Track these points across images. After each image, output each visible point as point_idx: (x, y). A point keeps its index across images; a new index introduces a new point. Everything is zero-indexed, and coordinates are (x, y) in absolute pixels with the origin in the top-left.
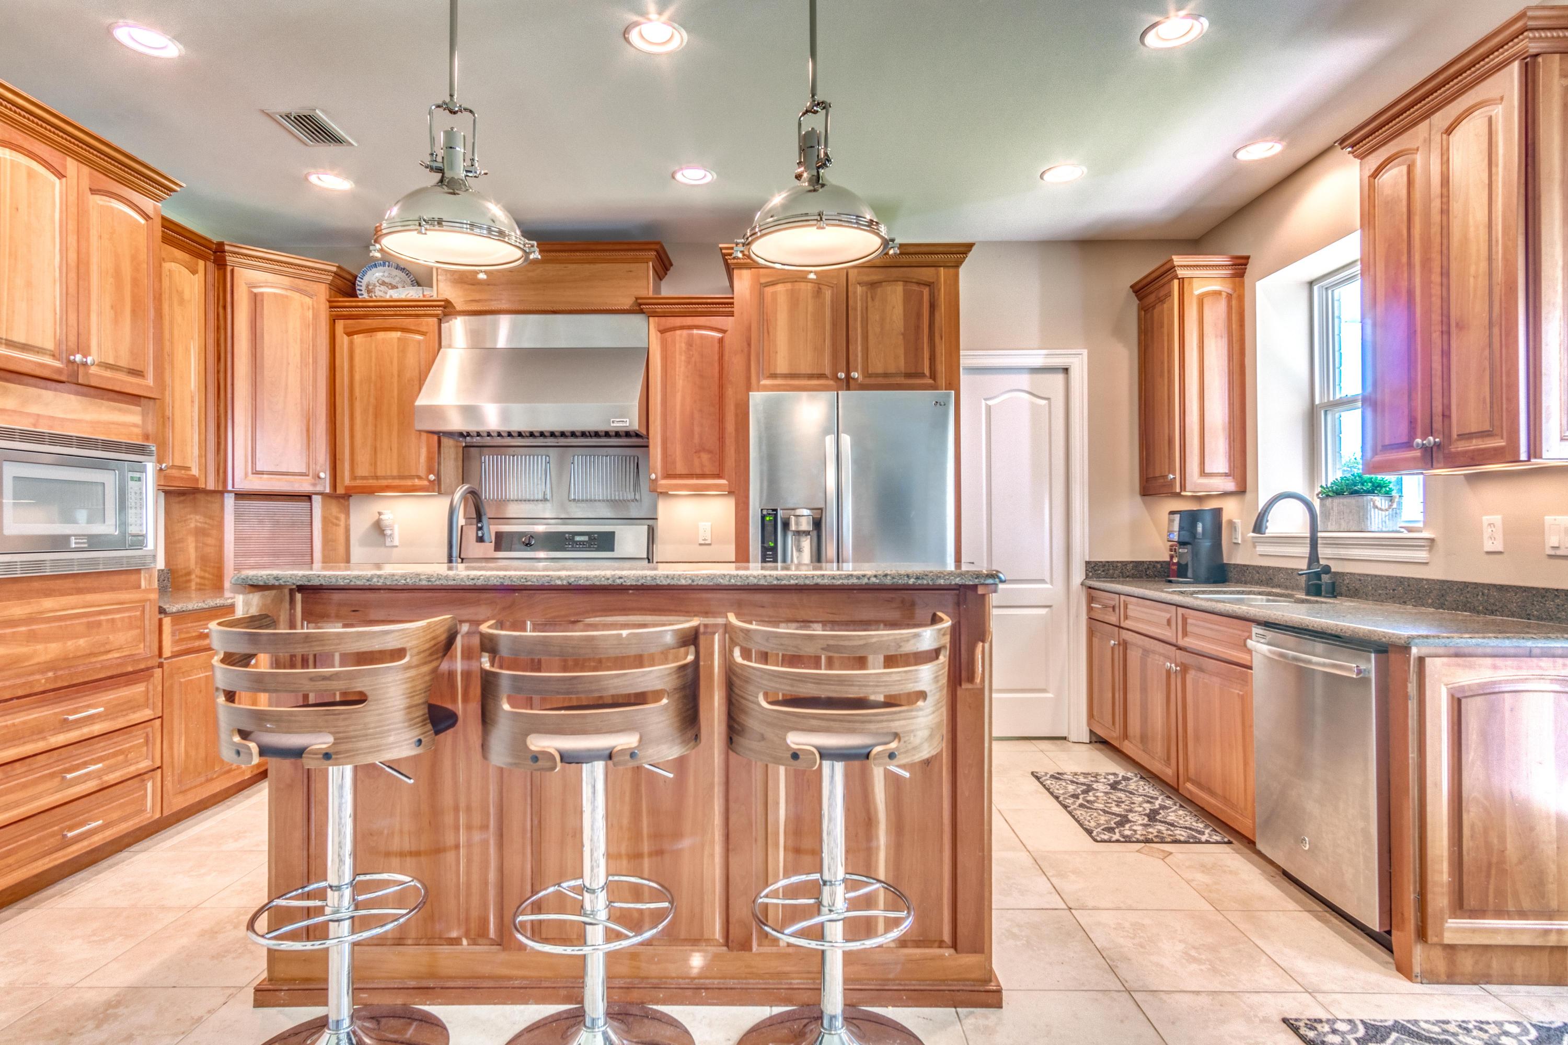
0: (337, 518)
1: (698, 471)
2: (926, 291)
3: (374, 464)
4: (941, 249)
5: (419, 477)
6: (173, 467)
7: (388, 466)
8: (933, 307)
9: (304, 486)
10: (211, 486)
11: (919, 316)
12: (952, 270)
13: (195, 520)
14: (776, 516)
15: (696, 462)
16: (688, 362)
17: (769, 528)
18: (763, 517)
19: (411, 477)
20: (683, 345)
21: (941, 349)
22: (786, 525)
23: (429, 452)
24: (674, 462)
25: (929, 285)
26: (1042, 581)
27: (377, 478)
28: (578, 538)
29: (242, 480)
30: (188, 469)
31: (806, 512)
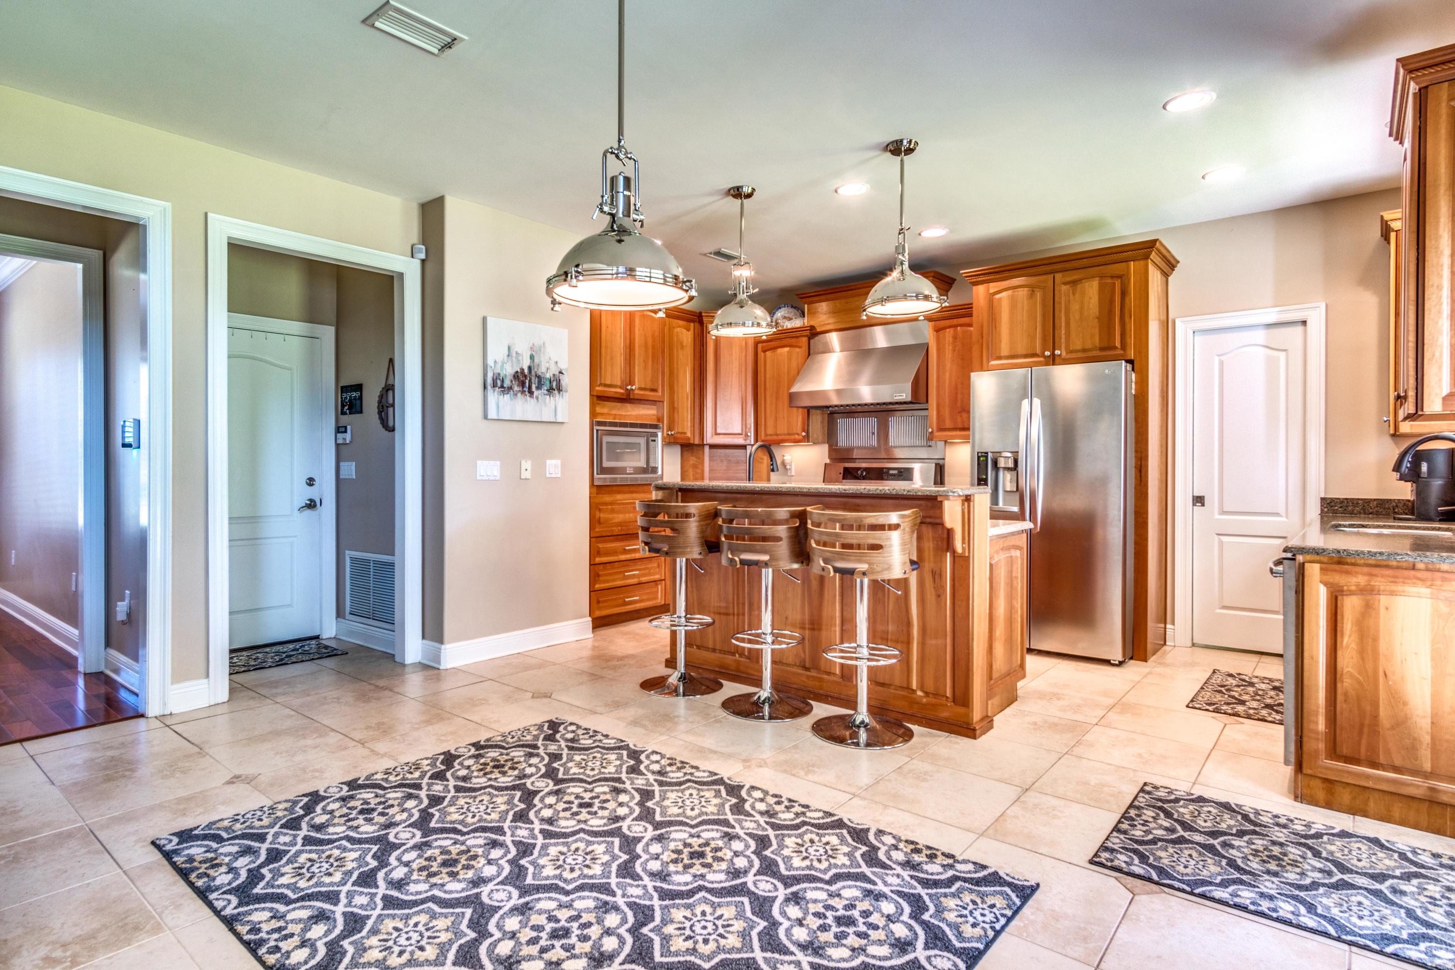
0: (762, 459)
1: (960, 426)
2: (1118, 283)
3: (775, 427)
4: (1129, 248)
5: (798, 434)
6: (678, 433)
7: (782, 429)
8: (1124, 293)
9: (740, 441)
10: (697, 442)
11: (1112, 301)
12: (1142, 263)
13: (692, 460)
14: (987, 457)
15: (959, 420)
16: (954, 351)
17: (983, 466)
18: (979, 457)
19: (794, 434)
20: (951, 339)
21: (1131, 326)
22: (995, 463)
23: (803, 419)
24: (944, 421)
25: (1120, 277)
26: (1277, 514)
27: (777, 435)
28: (891, 472)
29: (710, 438)
30: (685, 433)
31: (1009, 455)
